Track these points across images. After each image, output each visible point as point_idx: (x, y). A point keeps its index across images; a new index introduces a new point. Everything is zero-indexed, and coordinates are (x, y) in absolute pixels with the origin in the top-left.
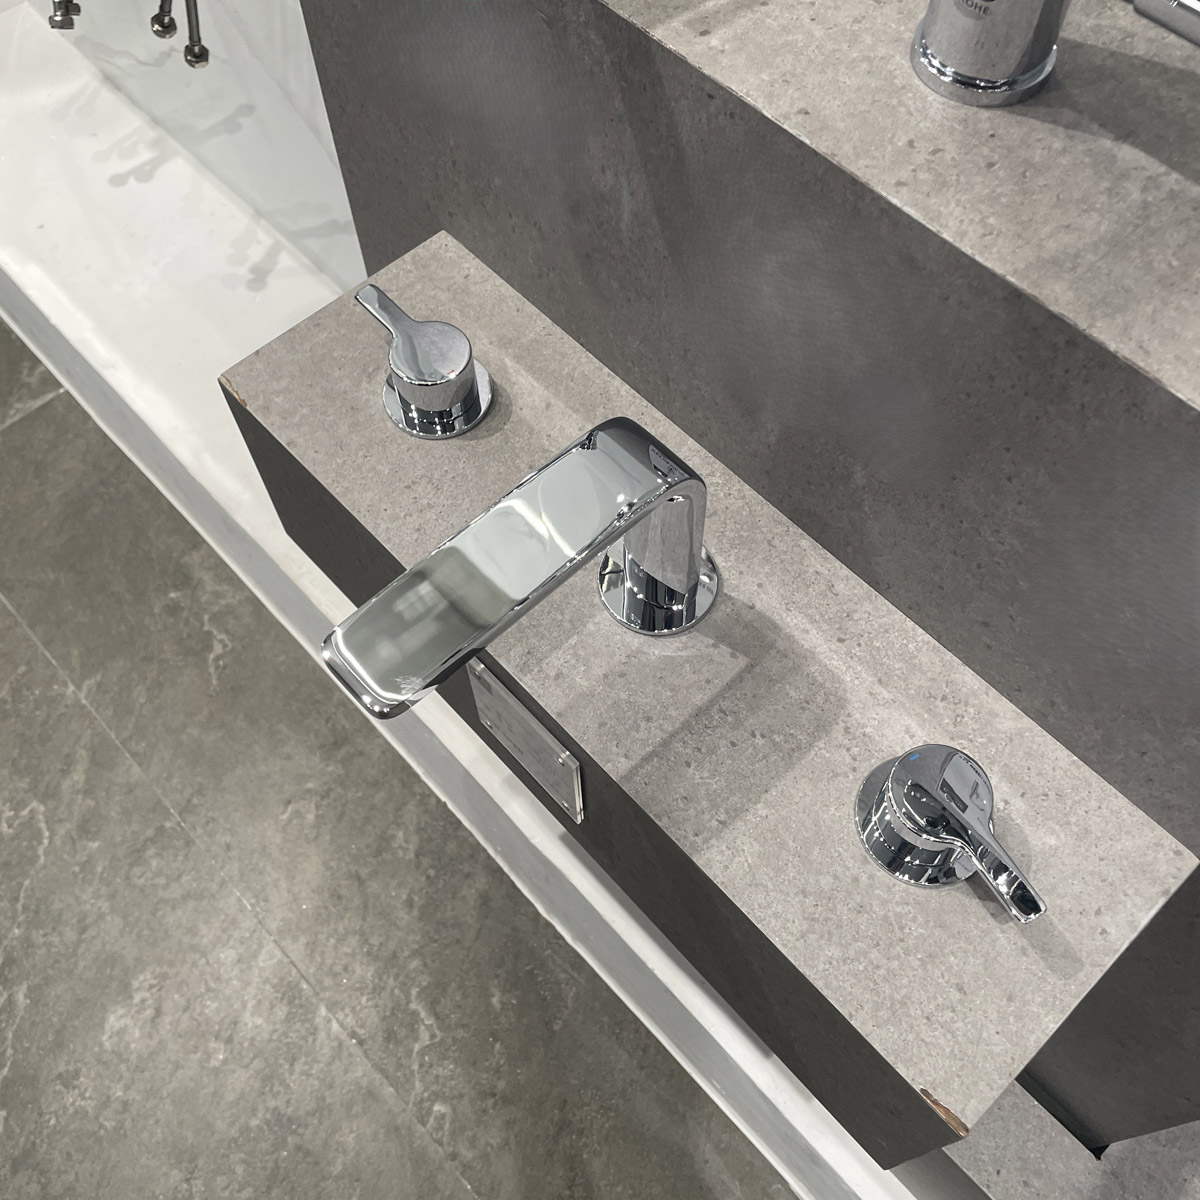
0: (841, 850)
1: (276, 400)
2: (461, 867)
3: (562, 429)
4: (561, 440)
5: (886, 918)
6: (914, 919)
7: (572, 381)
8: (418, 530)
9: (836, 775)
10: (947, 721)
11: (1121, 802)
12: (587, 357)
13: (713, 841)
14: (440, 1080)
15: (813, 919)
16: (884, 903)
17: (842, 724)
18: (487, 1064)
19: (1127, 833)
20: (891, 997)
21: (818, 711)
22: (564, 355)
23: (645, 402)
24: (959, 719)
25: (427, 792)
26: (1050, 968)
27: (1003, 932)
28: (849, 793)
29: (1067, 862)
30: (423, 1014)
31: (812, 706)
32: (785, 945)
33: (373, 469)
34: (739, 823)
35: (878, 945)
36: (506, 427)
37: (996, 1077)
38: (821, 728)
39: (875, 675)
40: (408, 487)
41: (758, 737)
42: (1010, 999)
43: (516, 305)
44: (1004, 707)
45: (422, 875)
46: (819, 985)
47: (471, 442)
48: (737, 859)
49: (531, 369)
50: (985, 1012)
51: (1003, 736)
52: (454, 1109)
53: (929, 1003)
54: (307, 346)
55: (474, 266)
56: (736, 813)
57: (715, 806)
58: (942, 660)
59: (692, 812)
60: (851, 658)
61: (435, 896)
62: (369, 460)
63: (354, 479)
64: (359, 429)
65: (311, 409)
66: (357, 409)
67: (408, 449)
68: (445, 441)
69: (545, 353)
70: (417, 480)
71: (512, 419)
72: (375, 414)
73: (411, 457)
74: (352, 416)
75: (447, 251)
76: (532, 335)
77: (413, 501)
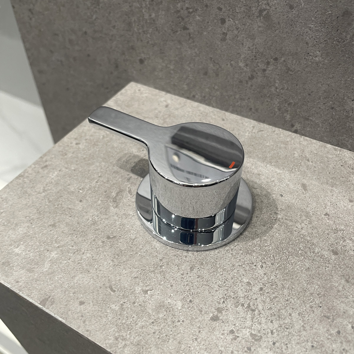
1: (17, 250)
3: (334, 205)
4: (341, 216)
7: (308, 160)
12: (305, 140)
22: (286, 143)
36: (279, 216)
40: (215, 319)
47: (255, 241)
49: (264, 159)
54: (40, 187)
62: (152, 296)
63: (142, 327)
64: (125, 259)
65: (61, 250)
66: (115, 237)
67: (192, 269)
68: (227, 248)
69: (268, 144)
70: (221, 306)
71: (279, 207)
72: (136, 238)
73: (199, 277)
74: (111, 247)
75: (141, 93)
76: (247, 134)
77: (231, 336)
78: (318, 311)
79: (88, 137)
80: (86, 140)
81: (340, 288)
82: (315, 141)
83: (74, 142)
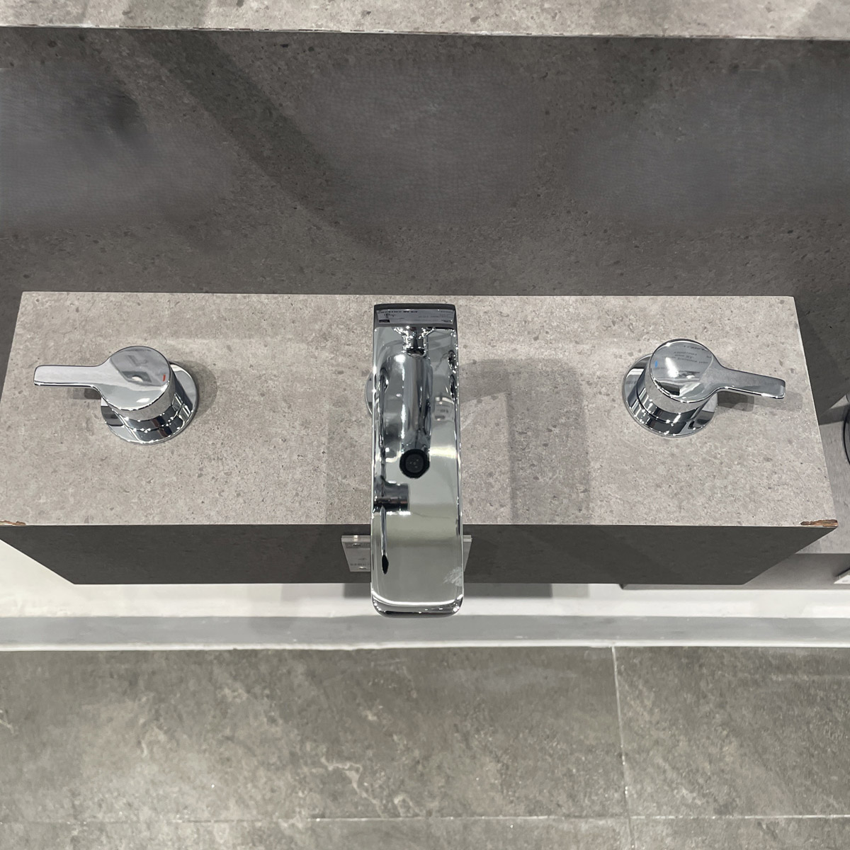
0: (651, 447)
1: (41, 501)
2: (280, 672)
3: (254, 355)
4: (261, 362)
5: (704, 459)
6: (716, 448)
7: (226, 320)
8: (238, 495)
9: (609, 411)
10: (627, 333)
11: (737, 300)
12: (217, 297)
13: (591, 505)
14: (384, 786)
15: (676, 494)
16: (696, 453)
17: (584, 383)
18: (399, 752)
19: (755, 312)
20: (745, 495)
21: (566, 387)
22: (202, 308)
23: (286, 296)
24: (631, 327)
25: (217, 654)
26: (790, 410)
27: (756, 414)
28: (624, 415)
29: (746, 352)
30: (340, 766)
31: (560, 387)
32: (678, 521)
33: (164, 486)
34: (593, 483)
35: (715, 476)
36: (218, 384)
37: (822, 484)
38: (577, 395)
39: (571, 341)
40: (200, 476)
41: (553, 429)
42: (790, 442)
43: (133, 302)
44: (643, 301)
45: (263, 699)
46: (711, 523)
47: (207, 413)
48: (612, 502)
49: (190, 335)
50: (787, 459)
51: (658, 316)
52: (406, 791)
53: (762, 480)
54: (19, 448)
55: (75, 300)
56: (586, 479)
57: (572, 487)
58: (592, 303)
59: (565, 501)
60: (551, 343)
61: (282, 702)
62: (154, 482)
63: (158, 503)
64: (123, 469)
65: (74, 485)
66: (106, 458)
67: (172, 453)
68: (190, 427)
69: (188, 317)
70: (201, 466)
71: (216, 376)
72: (122, 451)
73: (179, 456)
74: (108, 465)
75: (43, 304)
76: (167, 313)
77: (214, 481)
78: (260, 441)
79: (25, 381)
80: (25, 384)
81: (271, 419)
82: (225, 295)
83: (17, 392)
